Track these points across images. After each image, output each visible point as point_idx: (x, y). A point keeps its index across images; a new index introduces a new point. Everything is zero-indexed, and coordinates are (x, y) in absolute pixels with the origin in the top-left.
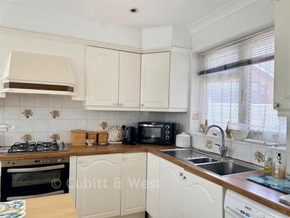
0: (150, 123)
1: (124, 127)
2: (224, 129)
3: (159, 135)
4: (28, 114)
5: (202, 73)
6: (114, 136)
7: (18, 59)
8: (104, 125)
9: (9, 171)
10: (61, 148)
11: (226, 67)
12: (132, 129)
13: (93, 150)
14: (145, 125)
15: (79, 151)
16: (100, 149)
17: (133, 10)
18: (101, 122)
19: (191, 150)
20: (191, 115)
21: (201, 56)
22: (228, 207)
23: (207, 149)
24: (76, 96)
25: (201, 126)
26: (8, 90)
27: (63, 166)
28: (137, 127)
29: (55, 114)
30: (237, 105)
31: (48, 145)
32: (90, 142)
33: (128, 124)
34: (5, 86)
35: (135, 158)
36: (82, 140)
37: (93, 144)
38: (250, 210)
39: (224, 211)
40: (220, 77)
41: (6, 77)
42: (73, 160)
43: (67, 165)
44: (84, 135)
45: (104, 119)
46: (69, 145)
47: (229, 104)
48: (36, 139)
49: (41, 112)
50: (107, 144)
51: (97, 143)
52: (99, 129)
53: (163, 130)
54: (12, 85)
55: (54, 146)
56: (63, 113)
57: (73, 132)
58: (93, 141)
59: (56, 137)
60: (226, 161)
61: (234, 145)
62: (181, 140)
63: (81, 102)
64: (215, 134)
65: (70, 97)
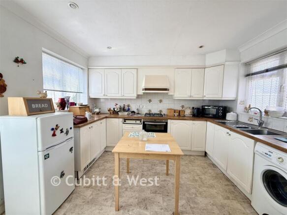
0: (209, 106)
1: (193, 108)
2: (263, 111)
3: (215, 113)
4: (150, 101)
5: (248, 75)
6: (188, 112)
7: (148, 78)
8: (183, 107)
9: (145, 123)
10: (164, 116)
11: (267, 71)
12: (198, 109)
13: (177, 118)
14: (206, 107)
15: (172, 117)
16: (181, 118)
17: (201, 47)
18: (181, 105)
19: (237, 122)
20: (239, 102)
21: (248, 64)
22: (257, 151)
23: (249, 122)
24: (170, 93)
25: (246, 108)
26: (144, 91)
27: (165, 123)
28: (201, 108)
29: (161, 101)
30: (277, 94)
31: (158, 114)
32: (176, 114)
33: (195, 106)
34: (143, 90)
35: (199, 124)
36: (172, 113)
37: (178, 116)
38: (272, 153)
39: (254, 154)
40: (263, 77)
41: (143, 86)
42: (169, 121)
43: (167, 123)
44: (173, 111)
45: (183, 103)
46: (167, 115)
47: (269, 94)
48: (153, 112)
49: (155, 100)
50: (184, 116)
51: (179, 115)
52: (180, 109)
53: (218, 111)
54: (146, 89)
55: (160, 115)
56: (164, 101)
57: (168, 109)
58: (177, 114)
59: (161, 111)
60: (262, 129)
61: (270, 120)
62: (230, 116)
63: (172, 95)
64: (256, 114)
65: (167, 93)
